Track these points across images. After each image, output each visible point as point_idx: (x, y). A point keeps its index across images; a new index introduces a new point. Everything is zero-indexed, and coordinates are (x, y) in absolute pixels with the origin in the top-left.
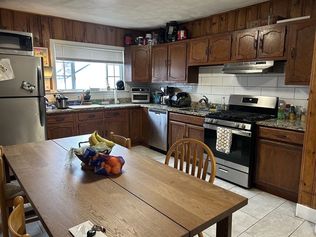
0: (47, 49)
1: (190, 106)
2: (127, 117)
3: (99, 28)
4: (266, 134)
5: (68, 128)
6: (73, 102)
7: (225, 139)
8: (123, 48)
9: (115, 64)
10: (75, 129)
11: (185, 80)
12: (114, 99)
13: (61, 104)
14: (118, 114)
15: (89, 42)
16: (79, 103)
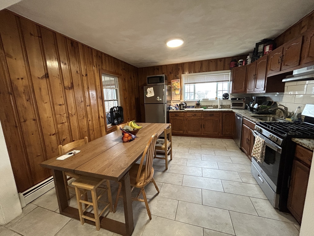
0: (180, 80)
1: (276, 114)
2: (220, 117)
3: (211, 61)
4: (302, 156)
5: (181, 120)
6: (189, 106)
7: (259, 149)
8: (230, 71)
9: (223, 82)
10: (185, 121)
11: (264, 90)
12: (218, 105)
13: (181, 107)
14: (213, 115)
15: (204, 72)
16: (193, 107)
